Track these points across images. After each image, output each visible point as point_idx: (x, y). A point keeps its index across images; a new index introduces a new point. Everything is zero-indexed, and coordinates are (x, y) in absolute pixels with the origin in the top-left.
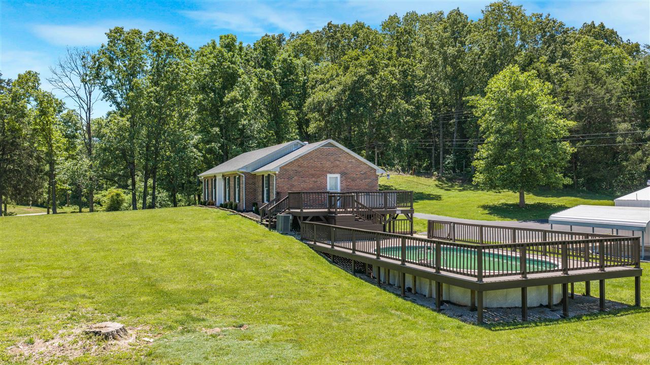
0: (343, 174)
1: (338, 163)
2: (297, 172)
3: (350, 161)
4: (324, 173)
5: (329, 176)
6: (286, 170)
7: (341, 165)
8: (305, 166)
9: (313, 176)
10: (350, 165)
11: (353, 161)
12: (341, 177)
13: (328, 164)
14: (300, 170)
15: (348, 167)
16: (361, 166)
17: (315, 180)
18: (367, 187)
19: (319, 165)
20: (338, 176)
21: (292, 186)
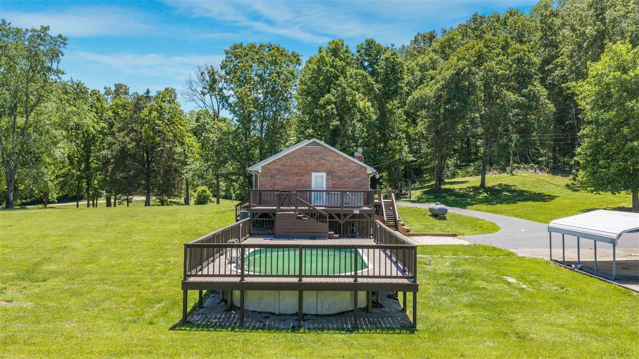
0: (329, 173)
1: (323, 161)
2: (280, 170)
3: (337, 159)
4: (308, 171)
5: (313, 174)
6: (269, 169)
7: (326, 164)
8: (289, 164)
9: (297, 174)
10: (337, 164)
11: (341, 159)
12: (327, 176)
13: (313, 163)
14: (283, 168)
15: (335, 165)
16: (350, 164)
17: (299, 178)
18: (356, 186)
19: (303, 164)
20: (324, 174)
21: (275, 184)
